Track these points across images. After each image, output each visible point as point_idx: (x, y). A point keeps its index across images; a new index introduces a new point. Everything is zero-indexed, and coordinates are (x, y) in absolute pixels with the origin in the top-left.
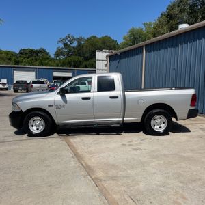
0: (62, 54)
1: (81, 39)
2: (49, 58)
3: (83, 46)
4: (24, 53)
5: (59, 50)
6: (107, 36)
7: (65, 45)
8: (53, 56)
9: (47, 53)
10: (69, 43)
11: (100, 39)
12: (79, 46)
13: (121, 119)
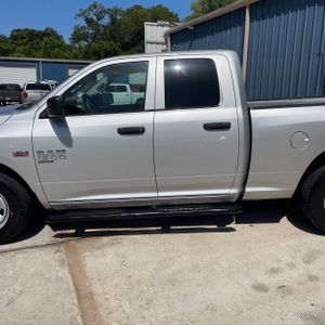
0: (84, 37)
1: (116, 11)
2: (62, 46)
3: (119, 25)
4: (18, 36)
5: (79, 30)
6: (160, 6)
7: (89, 21)
8: (68, 42)
9: (59, 38)
10: (95, 18)
11: (149, 10)
12: (113, 23)
13: (235, 191)
